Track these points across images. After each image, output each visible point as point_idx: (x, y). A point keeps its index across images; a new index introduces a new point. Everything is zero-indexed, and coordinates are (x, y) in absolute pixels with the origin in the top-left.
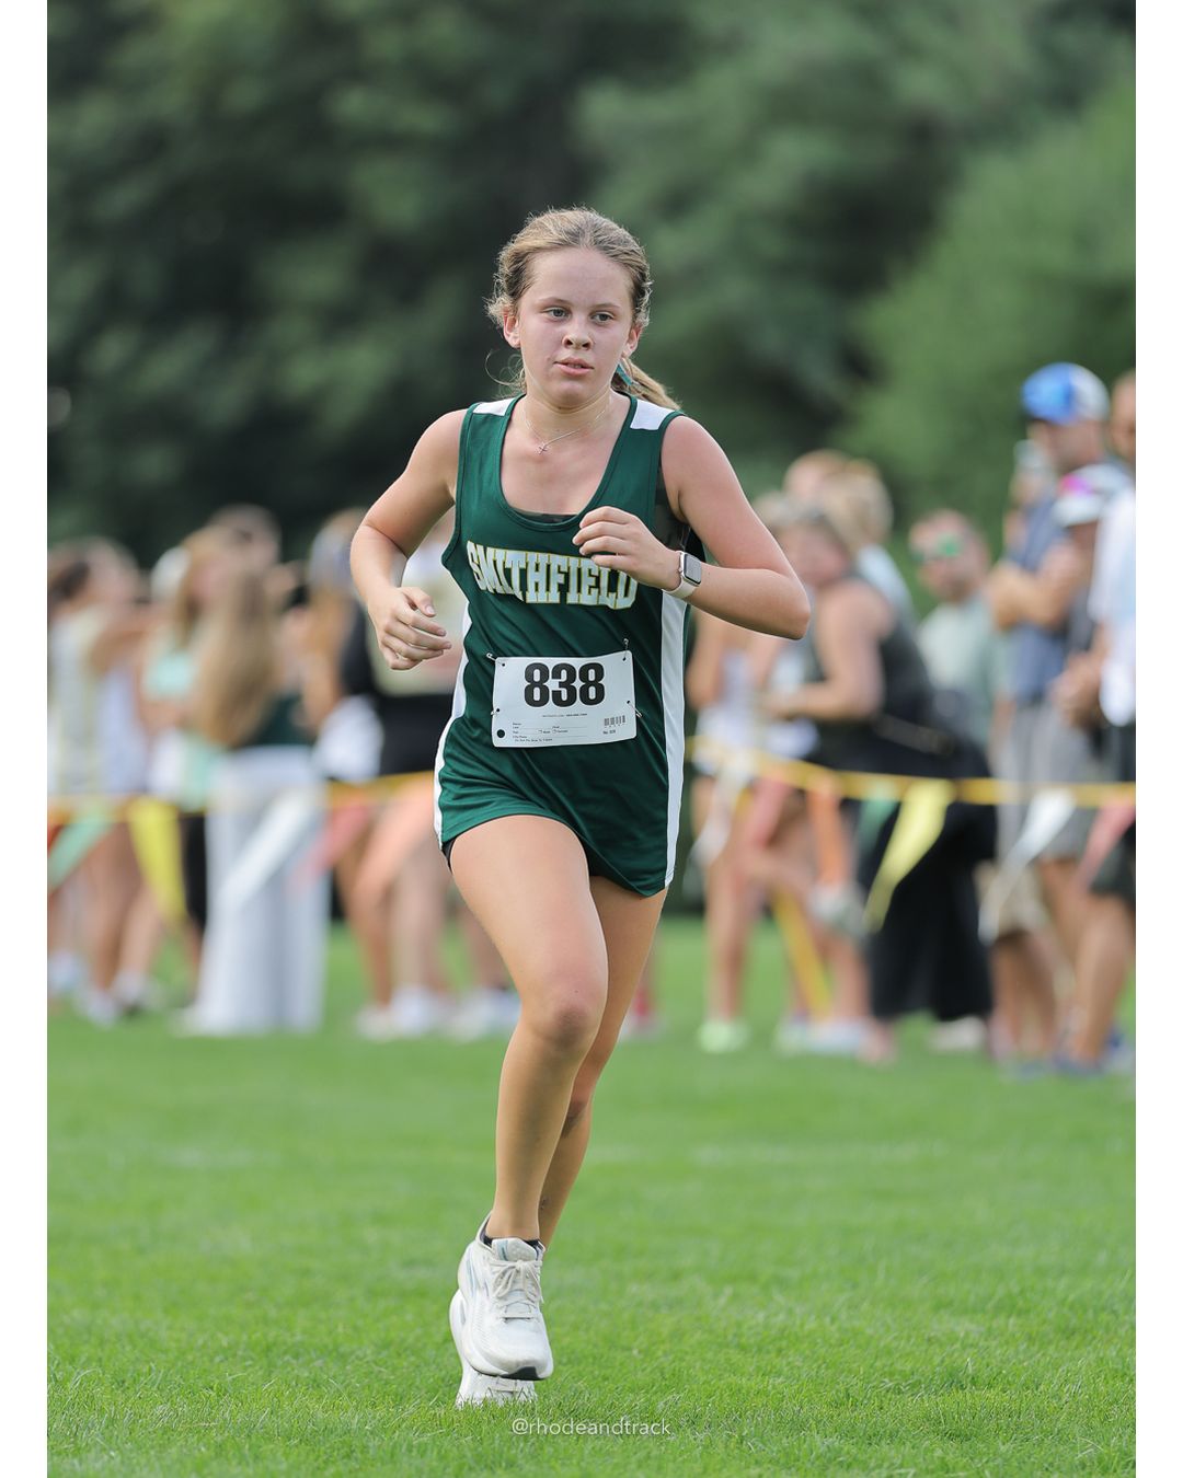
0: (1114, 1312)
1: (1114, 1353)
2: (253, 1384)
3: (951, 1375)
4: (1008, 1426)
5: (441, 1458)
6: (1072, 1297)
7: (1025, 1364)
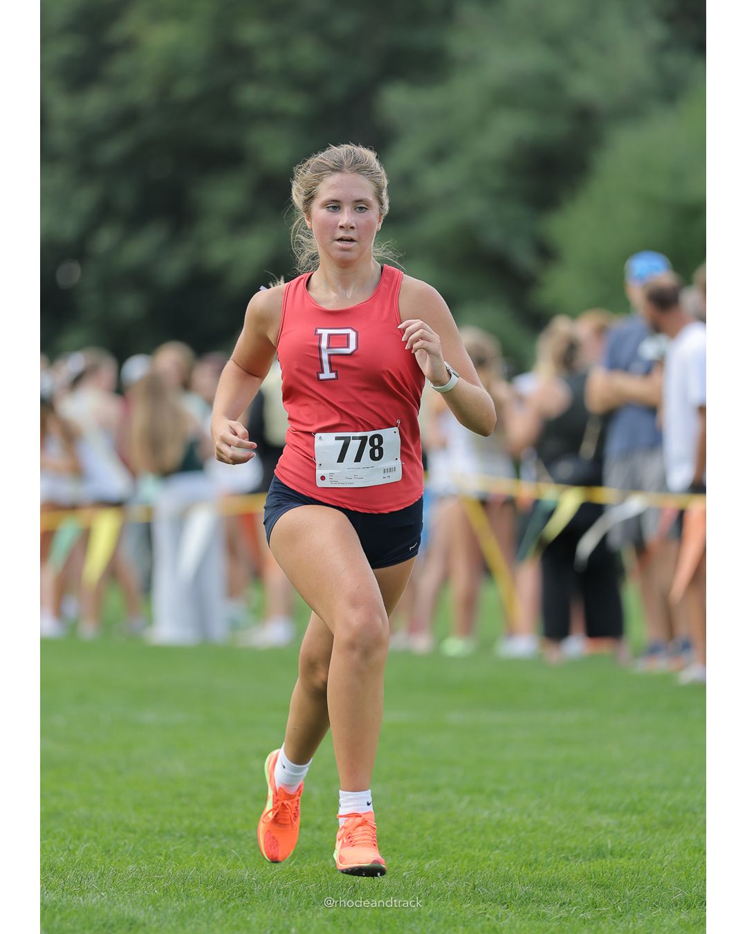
0: (695, 813)
1: (694, 837)
2: (186, 852)
3: (598, 849)
4: (632, 880)
5: (297, 897)
6: (669, 804)
7: (642, 843)
